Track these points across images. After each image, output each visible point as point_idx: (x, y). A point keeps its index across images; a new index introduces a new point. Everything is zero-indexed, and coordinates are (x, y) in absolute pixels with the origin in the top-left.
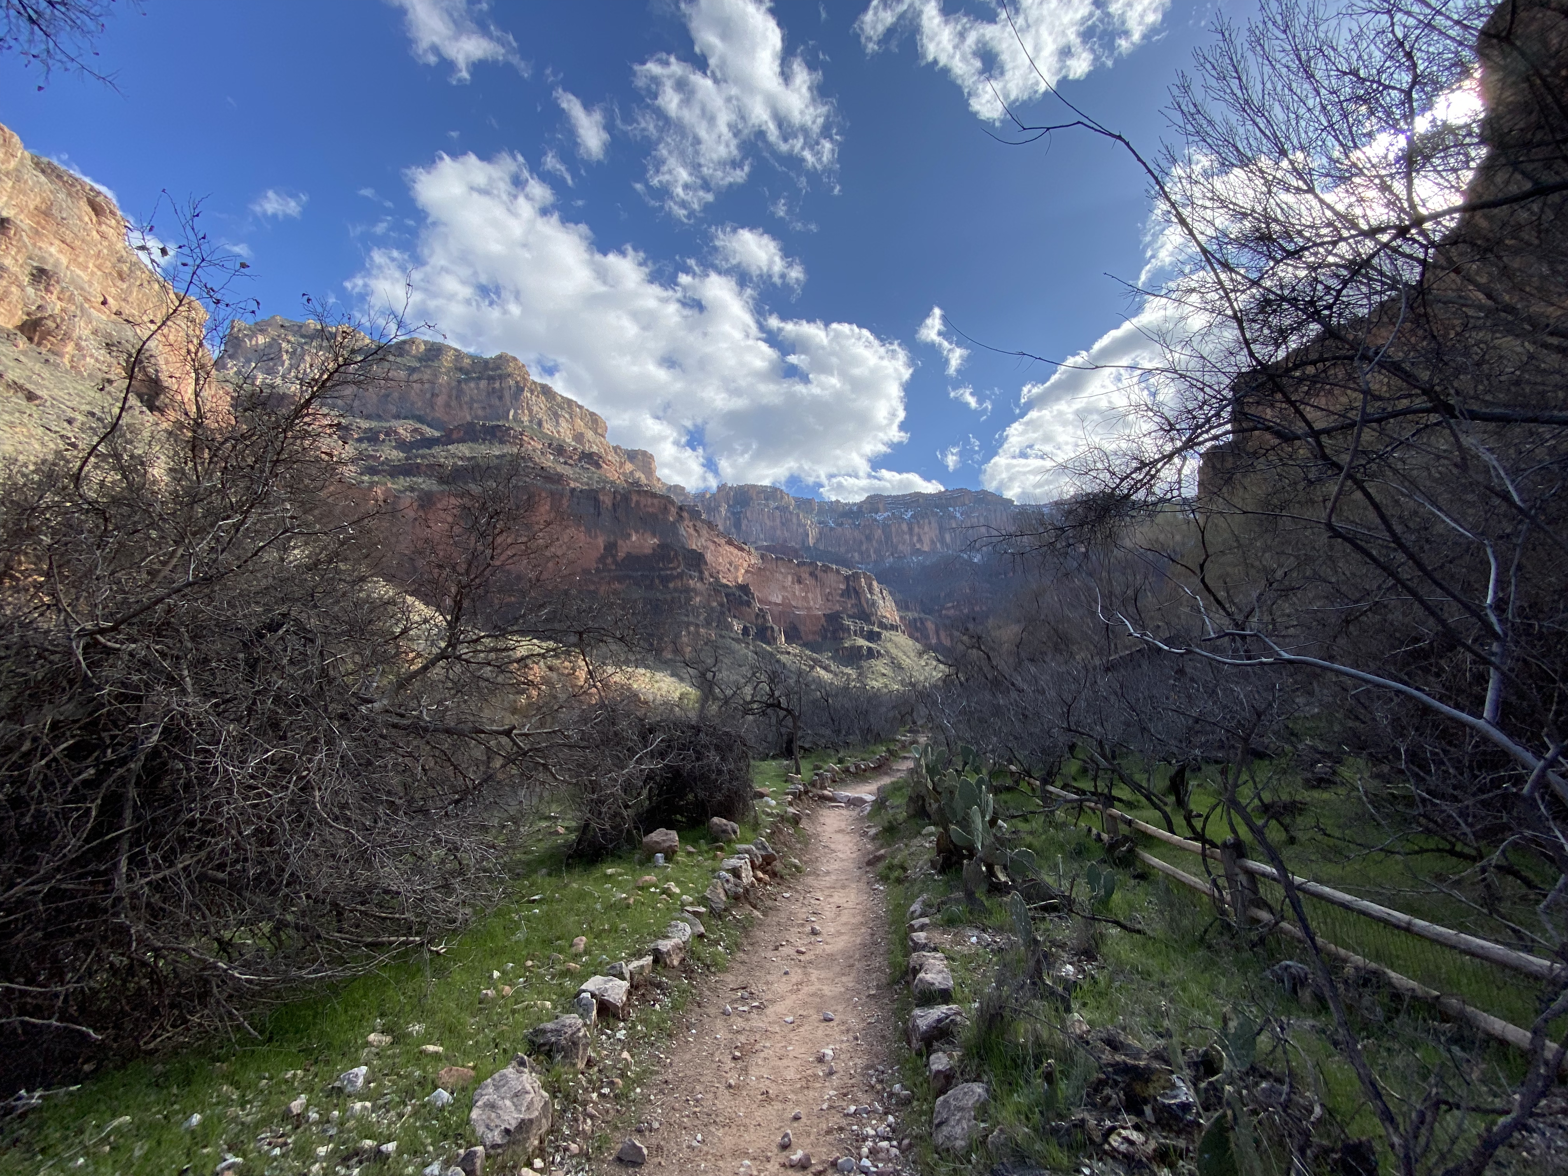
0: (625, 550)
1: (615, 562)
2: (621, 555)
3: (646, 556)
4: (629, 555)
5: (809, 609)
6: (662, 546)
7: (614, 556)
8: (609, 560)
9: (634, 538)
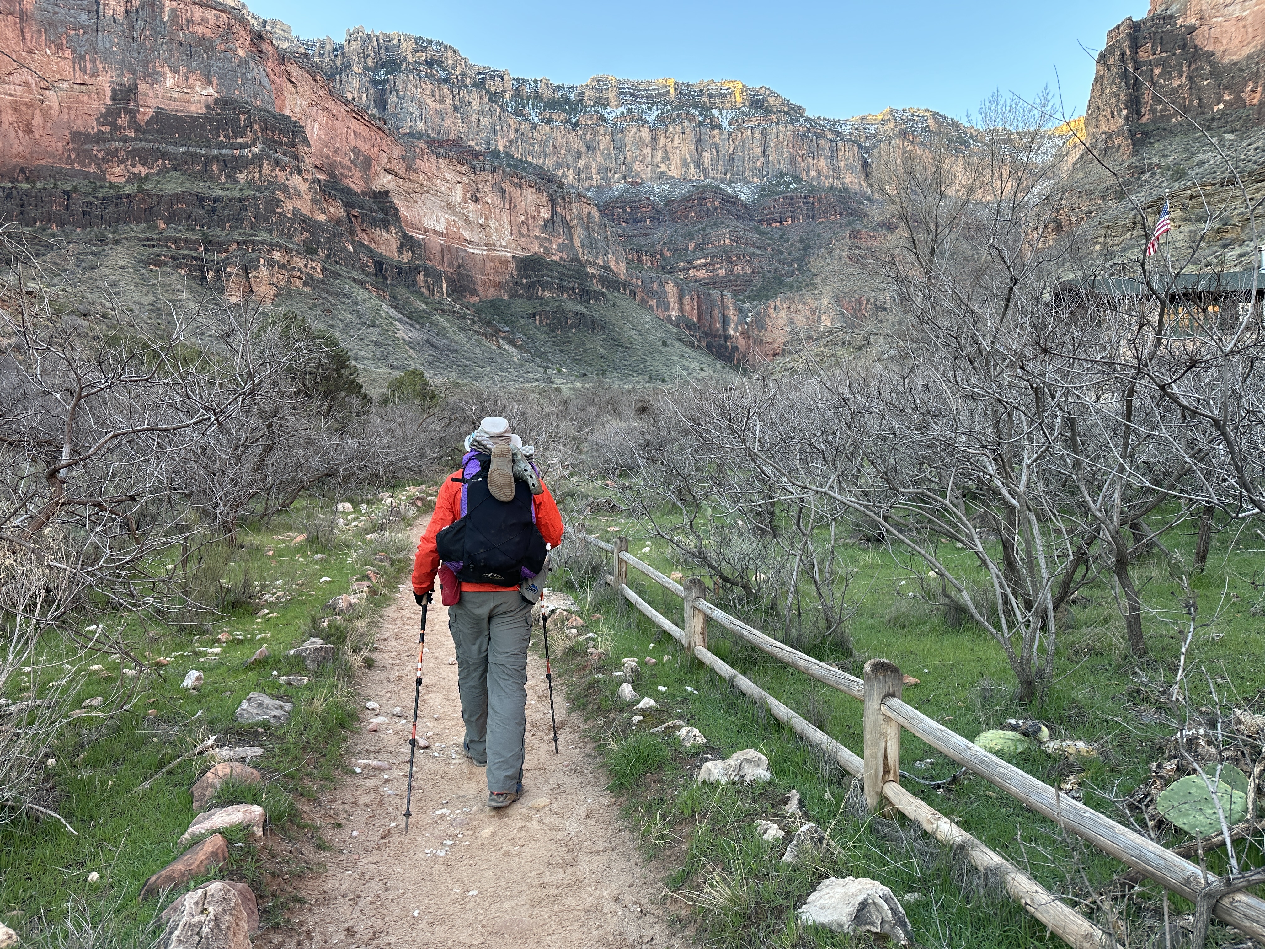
0: (154, 102)
1: (133, 122)
2: (146, 113)
3: (194, 119)
4: (160, 116)
5: (490, 246)
6: (224, 103)
7: (132, 113)
8: (123, 120)
9: (169, 82)
